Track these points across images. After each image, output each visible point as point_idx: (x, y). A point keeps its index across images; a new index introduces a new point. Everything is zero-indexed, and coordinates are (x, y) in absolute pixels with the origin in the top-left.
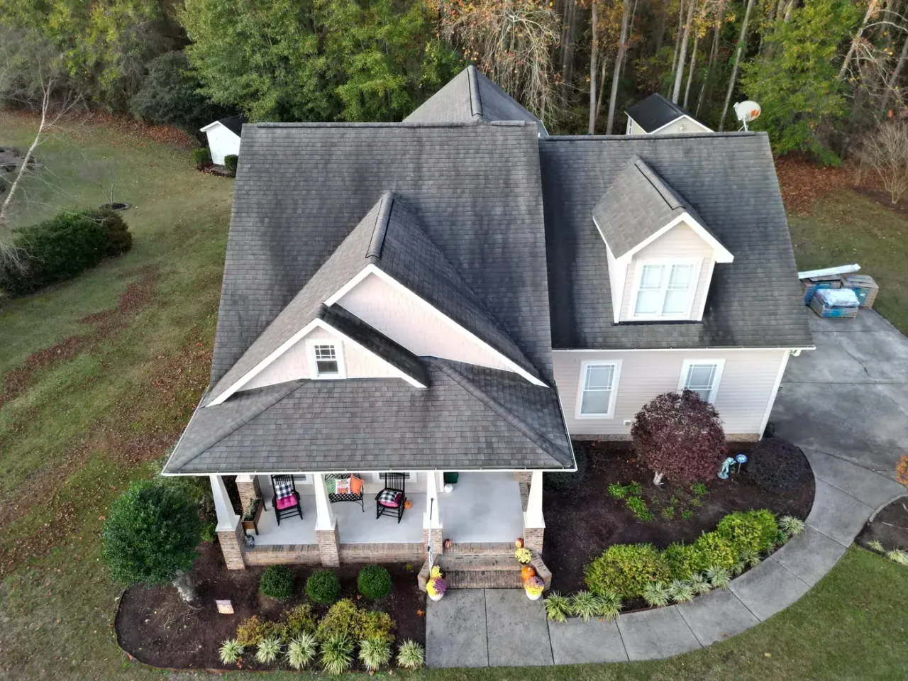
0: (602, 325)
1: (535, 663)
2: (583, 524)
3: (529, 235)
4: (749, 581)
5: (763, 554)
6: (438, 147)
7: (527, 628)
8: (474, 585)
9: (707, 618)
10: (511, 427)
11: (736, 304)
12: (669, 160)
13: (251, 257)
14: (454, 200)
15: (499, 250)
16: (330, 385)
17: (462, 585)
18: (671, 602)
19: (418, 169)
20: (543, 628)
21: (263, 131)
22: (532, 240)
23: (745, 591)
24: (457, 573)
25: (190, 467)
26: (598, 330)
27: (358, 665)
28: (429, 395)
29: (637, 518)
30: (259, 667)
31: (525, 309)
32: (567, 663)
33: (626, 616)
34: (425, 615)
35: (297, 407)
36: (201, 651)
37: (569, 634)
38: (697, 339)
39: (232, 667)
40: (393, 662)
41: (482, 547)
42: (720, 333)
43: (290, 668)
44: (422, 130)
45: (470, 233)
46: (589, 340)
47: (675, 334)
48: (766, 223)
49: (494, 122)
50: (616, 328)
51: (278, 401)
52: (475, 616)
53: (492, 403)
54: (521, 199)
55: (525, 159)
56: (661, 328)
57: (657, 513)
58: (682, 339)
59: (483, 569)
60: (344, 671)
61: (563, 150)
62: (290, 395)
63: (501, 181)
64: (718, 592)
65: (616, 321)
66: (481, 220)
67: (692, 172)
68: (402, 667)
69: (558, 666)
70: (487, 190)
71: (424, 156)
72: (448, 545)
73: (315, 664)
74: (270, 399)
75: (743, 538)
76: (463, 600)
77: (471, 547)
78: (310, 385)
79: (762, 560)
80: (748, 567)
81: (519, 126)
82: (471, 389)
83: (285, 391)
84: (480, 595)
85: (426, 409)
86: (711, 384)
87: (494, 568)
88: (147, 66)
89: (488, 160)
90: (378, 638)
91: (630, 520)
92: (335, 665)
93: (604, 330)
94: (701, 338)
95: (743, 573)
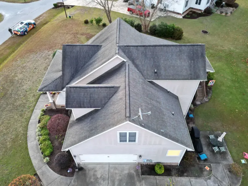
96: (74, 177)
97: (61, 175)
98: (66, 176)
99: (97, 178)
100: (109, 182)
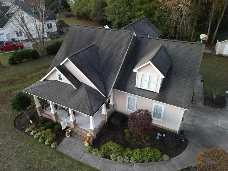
0: (132, 87)
1: (76, 159)
2: (112, 135)
3: (119, 60)
4: (141, 165)
5: (150, 161)
6: (109, 35)
7: (80, 151)
8: (77, 137)
9: (122, 168)
10: (87, 103)
11: (171, 91)
12: (171, 47)
13: (62, 53)
14: (106, 48)
15: (111, 62)
16: (60, 83)
17: (75, 136)
18: (116, 160)
19: (102, 39)
20: (83, 152)
21: (76, 26)
22: (119, 61)
23: (138, 167)
24: (75, 133)
25: (26, 91)
26: (130, 88)
27: (44, 143)
28: (76, 91)
29: (126, 139)
30: (30, 135)
31: (110, 78)
32: (82, 162)
33: (103, 158)
34: (63, 139)
35: (51, 85)
36: (24, 128)
37: (87, 156)
38: (155, 97)
39: (26, 133)
40: (50, 145)
41: (83, 130)
42: (163, 98)
43: (34, 138)
44: (107, 30)
45: (107, 56)
46: (127, 90)
47: (150, 95)
48: (192, 71)
49: (124, 30)
50: (135, 89)
51: (49, 83)
52: (72, 144)
53: (87, 96)
54: (122, 51)
55: (127, 41)
56: (147, 92)
57: (131, 140)
58: (151, 96)
59: (81, 135)
60: (41, 143)
61: (143, 40)
62: (52, 83)
63: (119, 46)
64: (130, 164)
65: (136, 87)
66: (110, 54)
67: (176, 52)
68: (51, 147)
69: (79, 161)
70: (115, 47)
71: (105, 36)
72: (76, 126)
73: (38, 139)
74: (48, 82)
75: (146, 154)
76: (73, 140)
77: (80, 129)
78: (57, 82)
79: (149, 162)
80: (143, 162)
81: (129, 32)
82: (86, 92)
83: (52, 82)
84: (77, 140)
85: (73, 93)
86: (161, 112)
87: (83, 135)
88: (98, 11)
89: (118, 40)
90: (50, 139)
91: (124, 139)
92: (40, 141)
93: (132, 88)
94: (156, 98)
95: (141, 162)
96: (189, 139)
97: (185, 148)
98: (187, 146)
99: (192, 124)
100: (196, 118)
